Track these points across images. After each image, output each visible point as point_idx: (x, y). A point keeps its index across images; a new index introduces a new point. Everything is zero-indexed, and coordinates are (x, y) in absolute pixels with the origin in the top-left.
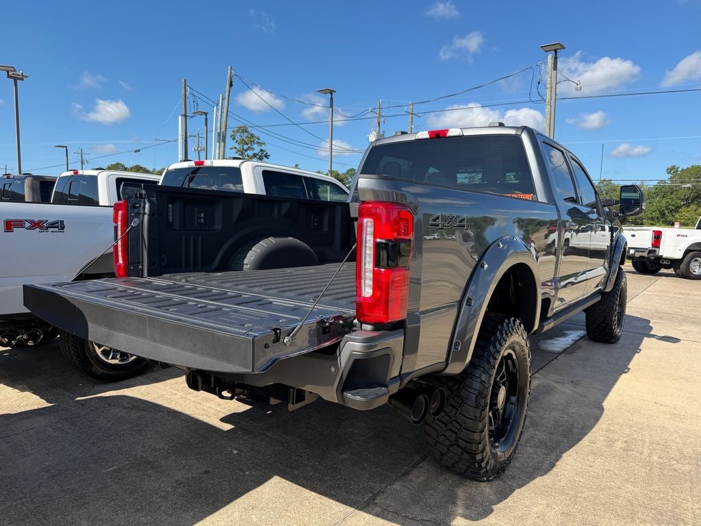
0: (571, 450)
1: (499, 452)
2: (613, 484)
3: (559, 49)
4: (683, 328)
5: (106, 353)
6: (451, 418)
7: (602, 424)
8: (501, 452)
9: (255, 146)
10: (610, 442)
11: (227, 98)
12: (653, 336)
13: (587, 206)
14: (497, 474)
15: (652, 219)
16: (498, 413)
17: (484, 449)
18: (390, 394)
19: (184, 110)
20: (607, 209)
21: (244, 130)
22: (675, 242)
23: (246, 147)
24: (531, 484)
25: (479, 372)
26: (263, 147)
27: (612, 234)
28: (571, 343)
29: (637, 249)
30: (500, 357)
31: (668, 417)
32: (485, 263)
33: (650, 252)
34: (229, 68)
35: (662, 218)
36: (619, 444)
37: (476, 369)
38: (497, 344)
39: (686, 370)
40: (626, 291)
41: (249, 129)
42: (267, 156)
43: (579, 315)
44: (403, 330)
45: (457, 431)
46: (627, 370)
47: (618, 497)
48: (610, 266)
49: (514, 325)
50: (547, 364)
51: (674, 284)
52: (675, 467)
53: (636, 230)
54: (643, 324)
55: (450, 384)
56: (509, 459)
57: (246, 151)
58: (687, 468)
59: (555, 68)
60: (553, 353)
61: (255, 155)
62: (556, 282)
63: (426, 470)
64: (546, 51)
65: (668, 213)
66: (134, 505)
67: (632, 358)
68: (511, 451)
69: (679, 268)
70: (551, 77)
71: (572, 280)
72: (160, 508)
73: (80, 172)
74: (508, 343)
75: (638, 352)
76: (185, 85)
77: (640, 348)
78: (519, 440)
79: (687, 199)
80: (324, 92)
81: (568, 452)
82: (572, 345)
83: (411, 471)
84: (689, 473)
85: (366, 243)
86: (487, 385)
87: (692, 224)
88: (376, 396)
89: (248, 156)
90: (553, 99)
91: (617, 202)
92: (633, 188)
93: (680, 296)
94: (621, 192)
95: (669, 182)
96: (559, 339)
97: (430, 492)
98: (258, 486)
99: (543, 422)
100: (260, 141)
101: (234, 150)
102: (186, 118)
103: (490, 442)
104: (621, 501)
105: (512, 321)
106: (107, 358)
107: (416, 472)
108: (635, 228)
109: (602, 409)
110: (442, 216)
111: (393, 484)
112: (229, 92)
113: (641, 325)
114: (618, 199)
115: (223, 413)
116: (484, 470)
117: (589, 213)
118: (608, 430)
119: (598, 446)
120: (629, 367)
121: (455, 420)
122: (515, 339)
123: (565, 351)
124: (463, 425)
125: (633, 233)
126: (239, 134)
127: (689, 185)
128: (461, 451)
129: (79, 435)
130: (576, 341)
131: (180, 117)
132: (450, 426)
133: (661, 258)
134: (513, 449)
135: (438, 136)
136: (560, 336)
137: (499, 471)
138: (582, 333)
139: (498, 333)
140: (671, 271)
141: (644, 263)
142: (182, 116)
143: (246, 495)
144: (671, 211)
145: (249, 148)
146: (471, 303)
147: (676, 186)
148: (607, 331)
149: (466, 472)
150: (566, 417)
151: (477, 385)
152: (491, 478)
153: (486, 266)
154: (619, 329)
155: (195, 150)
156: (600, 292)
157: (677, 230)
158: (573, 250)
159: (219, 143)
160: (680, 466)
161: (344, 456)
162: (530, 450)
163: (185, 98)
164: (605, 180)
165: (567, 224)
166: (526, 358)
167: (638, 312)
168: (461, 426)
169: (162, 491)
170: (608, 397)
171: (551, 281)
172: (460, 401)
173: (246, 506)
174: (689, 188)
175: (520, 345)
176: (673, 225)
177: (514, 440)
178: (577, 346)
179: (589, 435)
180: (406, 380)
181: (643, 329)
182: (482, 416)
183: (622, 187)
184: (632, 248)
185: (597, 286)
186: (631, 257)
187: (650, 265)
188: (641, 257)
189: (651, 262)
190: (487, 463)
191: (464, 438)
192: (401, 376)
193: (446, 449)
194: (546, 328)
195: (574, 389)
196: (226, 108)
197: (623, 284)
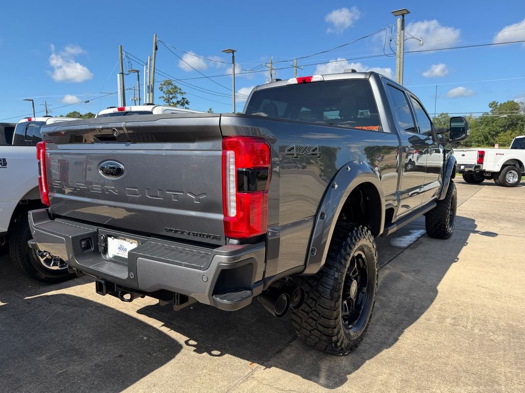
0: (411, 327)
1: (352, 332)
2: (442, 353)
3: (405, 14)
4: (500, 225)
5: (48, 261)
6: (311, 308)
7: (436, 304)
8: (354, 333)
9: (178, 95)
10: (442, 319)
11: (153, 59)
12: (477, 232)
13: (424, 134)
14: (351, 350)
15: (478, 142)
16: (352, 301)
17: (339, 332)
18: (254, 296)
19: (121, 69)
20: (440, 136)
21: (170, 84)
22: (495, 159)
23: (171, 96)
24: (378, 356)
25: (333, 271)
26: (184, 96)
27: (444, 155)
28: (415, 240)
29: (466, 166)
30: (350, 258)
31: (488, 296)
32: (335, 183)
33: (476, 167)
34: (155, 35)
35: (486, 141)
36: (449, 321)
37: (330, 268)
38: (348, 247)
39: (502, 258)
40: (456, 199)
41: (173, 83)
42: (187, 103)
43: (421, 218)
44: (264, 243)
45: (316, 318)
46: (456, 260)
47: (446, 364)
48: (443, 180)
49: (362, 232)
50: (395, 257)
51: (494, 191)
52: (492, 337)
53: (466, 151)
54: (470, 223)
55: (310, 281)
56: (361, 338)
57: (171, 99)
58: (501, 338)
59: (403, 28)
60: (400, 248)
61: (178, 102)
62: (399, 195)
63: (296, 347)
64: (396, 16)
65: (491, 137)
66: (59, 386)
67: (461, 250)
68: (363, 330)
69: (498, 179)
70: (400, 36)
71: (417, 190)
72: (79, 389)
73: (33, 119)
74: (357, 247)
75: (466, 245)
76: (121, 49)
77: (467, 242)
78: (369, 321)
79: (504, 126)
80: (227, 51)
81: (408, 328)
82: (415, 242)
83: (284, 348)
84: (503, 342)
85: (229, 171)
86: (340, 281)
87: (508, 145)
88: (241, 299)
89: (173, 103)
90: (402, 53)
91: (447, 131)
92: (459, 119)
93: (498, 200)
94: (451, 122)
95: (490, 113)
96: (406, 237)
97: (298, 366)
98: (161, 366)
99: (390, 304)
100: (182, 92)
101: (163, 99)
102: (123, 75)
103: (344, 325)
104: (449, 368)
105: (360, 229)
106: (49, 265)
107: (288, 350)
108: (464, 149)
109: (436, 292)
110: (297, 148)
111: (269, 361)
112: (155, 54)
113: (468, 224)
114: (449, 128)
115: (140, 306)
116: (340, 348)
117: (426, 139)
118: (440, 309)
119: (432, 322)
120: (458, 257)
121: (314, 310)
122: (363, 243)
123: (410, 246)
124: (321, 314)
125: (463, 153)
126: (165, 86)
127: (505, 116)
128: (320, 334)
129: (22, 328)
130: (419, 238)
131: (118, 75)
132: (311, 315)
133: (484, 171)
134: (364, 329)
135: (305, 82)
136: (406, 235)
137: (353, 347)
138: (423, 231)
139: (348, 239)
140: (492, 181)
141: (471, 176)
142: (120, 73)
143: (151, 374)
144: (493, 136)
145: (173, 97)
146: (324, 217)
147: (496, 117)
148: (442, 230)
149: (325, 349)
150: (408, 299)
151: (331, 282)
152: (346, 354)
153: (336, 186)
154: (451, 227)
155: (132, 99)
156: (436, 201)
157: (496, 149)
158: (417, 168)
159: (149, 94)
160: (496, 337)
161: (231, 339)
162: (378, 328)
163: (122, 60)
164: (443, 114)
165: (407, 149)
166: (373, 257)
167: (466, 214)
168: (320, 314)
169: (83, 374)
170: (442, 282)
171: (394, 194)
172: (318, 295)
173: (149, 384)
174: (505, 118)
175: (368, 247)
176: (494, 146)
177: (365, 321)
178: (419, 242)
179: (426, 313)
180: (269, 283)
181: (470, 226)
182: (336, 306)
183: (451, 118)
184: (463, 165)
185: (434, 196)
186: (461, 172)
187: (476, 177)
188: (469, 171)
189: (477, 174)
190: (342, 342)
191: (323, 324)
192: (264, 280)
193: (309, 333)
194: (390, 232)
195: (416, 276)
196: (153, 67)
197: (453, 193)
